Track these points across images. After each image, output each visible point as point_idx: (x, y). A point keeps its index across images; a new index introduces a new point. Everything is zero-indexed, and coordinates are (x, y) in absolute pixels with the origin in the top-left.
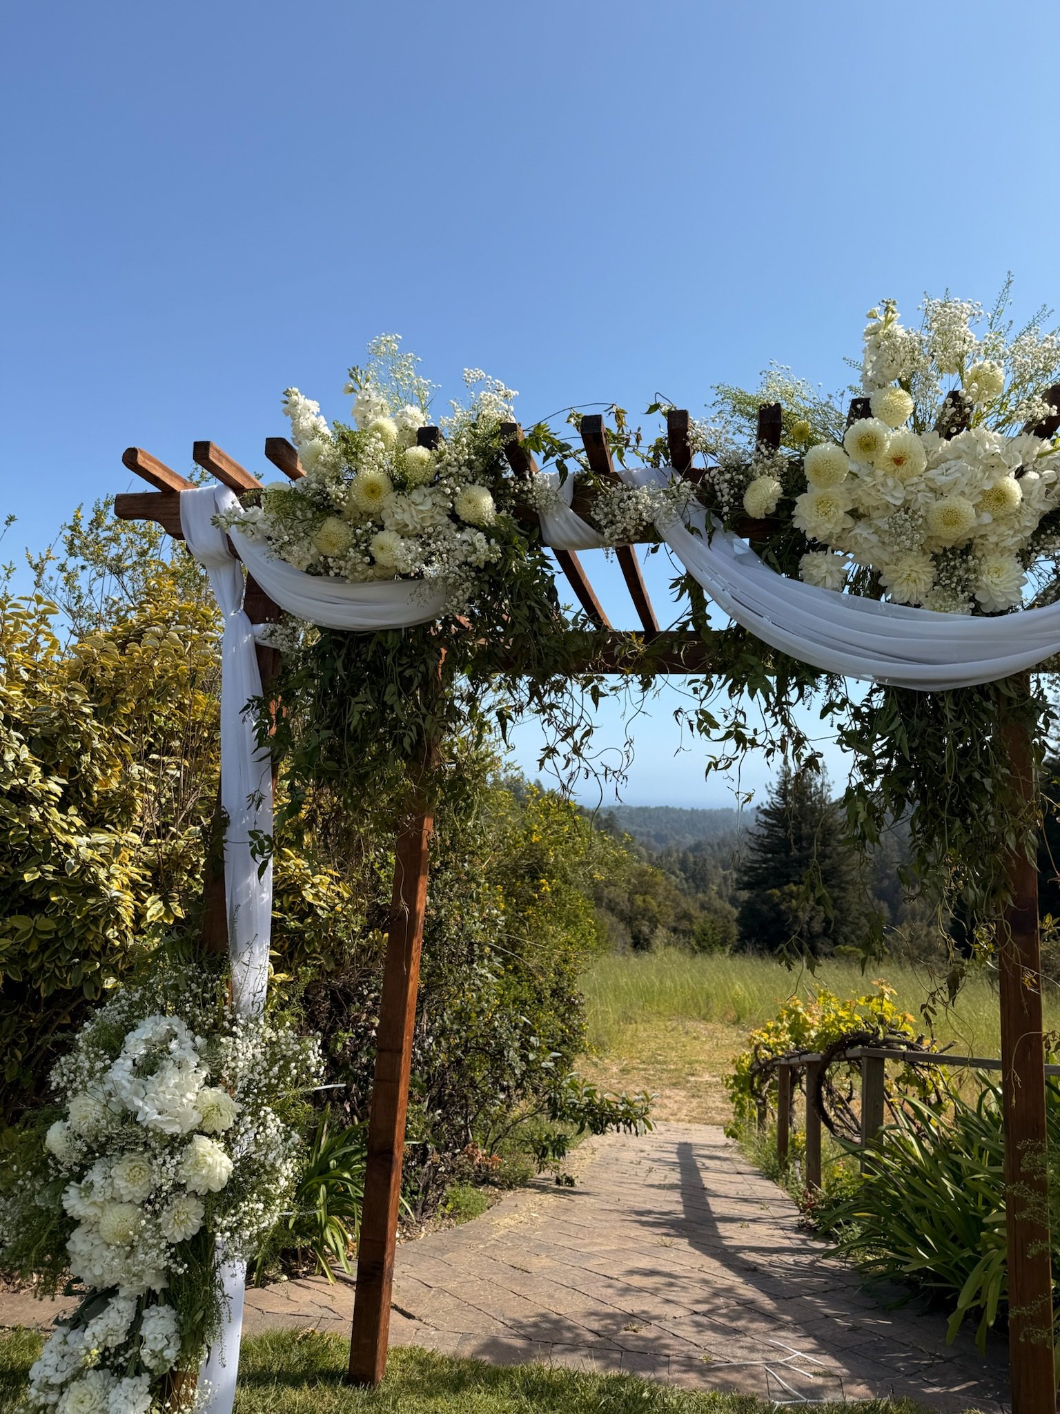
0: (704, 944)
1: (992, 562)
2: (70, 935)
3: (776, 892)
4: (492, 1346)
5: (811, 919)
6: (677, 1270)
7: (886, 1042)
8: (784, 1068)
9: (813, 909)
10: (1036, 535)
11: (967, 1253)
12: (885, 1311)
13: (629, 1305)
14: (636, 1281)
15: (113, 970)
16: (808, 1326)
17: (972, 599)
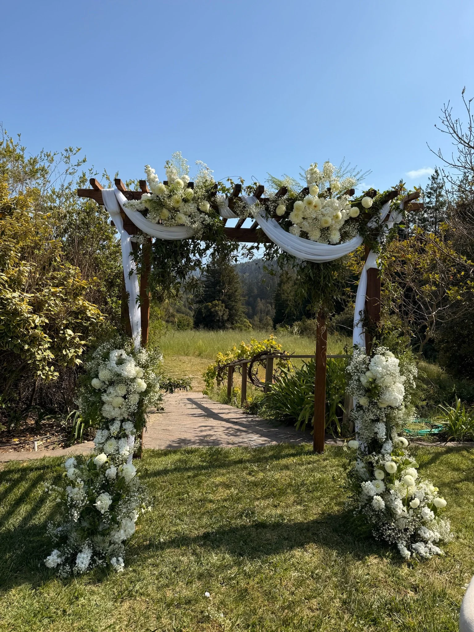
0: (181, 327)
1: (334, 232)
2: (9, 331)
3: (210, 304)
4: (170, 446)
5: (223, 314)
6: (214, 425)
7: (274, 353)
8: (230, 367)
9: (224, 310)
10: (343, 225)
11: (300, 408)
12: (276, 427)
13: (204, 433)
14: (204, 428)
15: (25, 342)
16: (257, 432)
17: (328, 241)
